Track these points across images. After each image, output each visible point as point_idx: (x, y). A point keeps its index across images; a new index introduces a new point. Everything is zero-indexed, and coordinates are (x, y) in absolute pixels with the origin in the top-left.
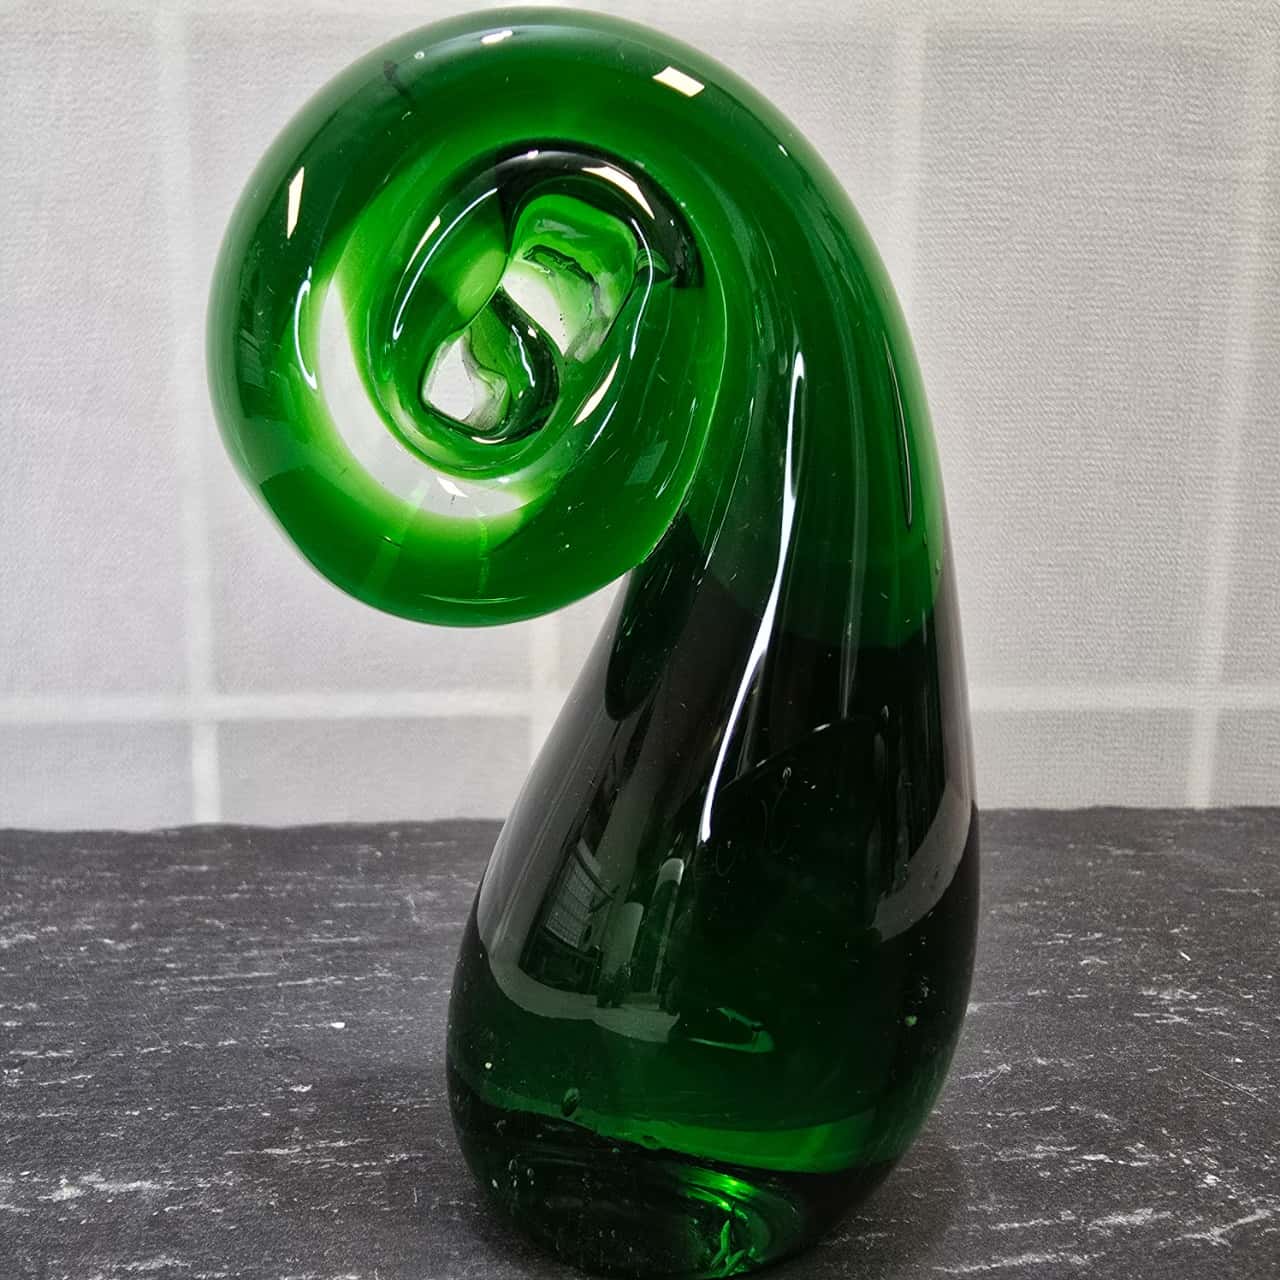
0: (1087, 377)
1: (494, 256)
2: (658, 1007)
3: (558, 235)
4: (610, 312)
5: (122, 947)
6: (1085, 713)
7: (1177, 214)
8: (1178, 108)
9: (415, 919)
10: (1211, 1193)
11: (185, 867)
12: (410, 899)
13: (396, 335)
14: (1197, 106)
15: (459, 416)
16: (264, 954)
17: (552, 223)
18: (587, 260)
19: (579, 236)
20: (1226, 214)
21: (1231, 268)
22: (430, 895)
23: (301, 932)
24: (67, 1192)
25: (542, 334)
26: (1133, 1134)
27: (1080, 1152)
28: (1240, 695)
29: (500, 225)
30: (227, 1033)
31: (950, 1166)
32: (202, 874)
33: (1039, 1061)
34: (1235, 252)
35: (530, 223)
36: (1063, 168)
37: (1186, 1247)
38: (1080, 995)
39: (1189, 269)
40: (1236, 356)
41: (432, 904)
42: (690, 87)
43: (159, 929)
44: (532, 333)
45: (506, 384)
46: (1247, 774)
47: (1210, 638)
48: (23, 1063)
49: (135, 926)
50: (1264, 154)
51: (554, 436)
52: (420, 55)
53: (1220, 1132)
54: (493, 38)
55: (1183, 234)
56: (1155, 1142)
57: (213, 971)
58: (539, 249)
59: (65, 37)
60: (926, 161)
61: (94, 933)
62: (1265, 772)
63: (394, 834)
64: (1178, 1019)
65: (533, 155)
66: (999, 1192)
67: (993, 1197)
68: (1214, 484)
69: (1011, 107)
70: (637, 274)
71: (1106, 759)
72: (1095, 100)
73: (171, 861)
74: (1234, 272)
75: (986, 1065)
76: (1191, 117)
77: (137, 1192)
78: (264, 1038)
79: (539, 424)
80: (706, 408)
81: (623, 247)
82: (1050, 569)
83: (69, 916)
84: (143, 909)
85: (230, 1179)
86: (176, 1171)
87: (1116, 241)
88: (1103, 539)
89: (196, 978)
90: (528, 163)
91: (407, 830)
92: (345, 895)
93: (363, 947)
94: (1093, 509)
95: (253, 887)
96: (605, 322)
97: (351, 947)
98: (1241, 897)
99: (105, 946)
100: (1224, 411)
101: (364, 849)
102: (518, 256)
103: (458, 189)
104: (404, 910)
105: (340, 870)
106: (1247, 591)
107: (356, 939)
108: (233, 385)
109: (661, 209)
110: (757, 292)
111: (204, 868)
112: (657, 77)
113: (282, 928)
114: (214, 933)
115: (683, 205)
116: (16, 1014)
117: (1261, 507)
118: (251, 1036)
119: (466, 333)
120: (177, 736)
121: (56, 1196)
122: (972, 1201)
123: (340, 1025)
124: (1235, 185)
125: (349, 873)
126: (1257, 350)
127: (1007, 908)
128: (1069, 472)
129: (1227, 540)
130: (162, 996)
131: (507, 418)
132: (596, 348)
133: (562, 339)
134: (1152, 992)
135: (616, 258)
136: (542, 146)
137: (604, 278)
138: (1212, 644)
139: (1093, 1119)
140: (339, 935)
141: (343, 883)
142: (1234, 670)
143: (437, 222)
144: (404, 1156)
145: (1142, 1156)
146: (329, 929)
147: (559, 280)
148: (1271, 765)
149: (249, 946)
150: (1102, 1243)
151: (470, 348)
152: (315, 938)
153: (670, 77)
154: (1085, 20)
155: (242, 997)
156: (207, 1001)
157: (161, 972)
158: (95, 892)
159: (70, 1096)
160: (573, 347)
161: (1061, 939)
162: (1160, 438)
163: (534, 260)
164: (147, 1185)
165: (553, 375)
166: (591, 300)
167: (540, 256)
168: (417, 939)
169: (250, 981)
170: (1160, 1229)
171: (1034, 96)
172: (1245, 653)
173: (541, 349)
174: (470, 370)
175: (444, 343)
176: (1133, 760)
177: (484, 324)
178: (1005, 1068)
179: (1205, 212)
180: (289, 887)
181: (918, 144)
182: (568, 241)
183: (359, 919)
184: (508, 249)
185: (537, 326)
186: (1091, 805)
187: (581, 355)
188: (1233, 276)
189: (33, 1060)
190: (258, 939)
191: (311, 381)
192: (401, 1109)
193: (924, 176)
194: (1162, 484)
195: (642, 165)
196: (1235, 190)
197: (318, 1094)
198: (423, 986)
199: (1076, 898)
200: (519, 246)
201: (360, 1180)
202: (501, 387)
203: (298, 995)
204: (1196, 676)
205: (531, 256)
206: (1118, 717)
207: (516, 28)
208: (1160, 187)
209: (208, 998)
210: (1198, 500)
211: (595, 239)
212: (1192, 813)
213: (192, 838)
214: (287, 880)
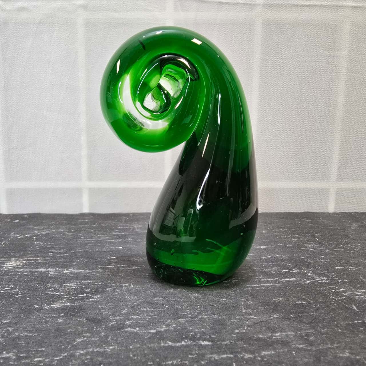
0: (302, 105)
1: (158, 76)
2: (188, 236)
3: (171, 72)
4: (181, 88)
5: (70, 234)
6: (302, 189)
7: (325, 65)
8: (325, 39)
9: (137, 230)
10: (309, 276)
11: (82, 220)
12: (136, 227)
13: (138, 93)
14: (330, 39)
15: (151, 109)
16: (103, 236)
17: (169, 70)
18: (177, 77)
19: (175, 72)
20: (337, 65)
21: (339, 78)
22: (140, 226)
23: (110, 232)
24: (66, 271)
25: (168, 92)
26: (294, 267)
27: (282, 270)
28: (341, 185)
29: (159, 70)
30: (96, 248)
31: (254, 271)
32: (86, 222)
33: (277, 256)
34: (339, 74)
35: (165, 70)
36: (296, 54)
37: (301, 284)
38: (290, 245)
39: (328, 78)
40: (340, 100)
41: (141, 228)
42: (199, 43)
43: (79, 231)
44: (165, 92)
45: (160, 102)
46: (343, 205)
47: (334, 170)
48: (53, 252)
49: (72, 231)
50: (347, 50)
51: (170, 112)
52: (144, 37)
53: (314, 267)
54: (159, 33)
55: (326, 70)
56: (299, 268)
57: (92, 238)
58: (167, 75)
59: (56, 24)
60: (262, 52)
61: (64, 232)
62: (348, 204)
63: (131, 215)
64: (311, 249)
65: (166, 56)
66: (262, 275)
67: (261, 276)
68: (334, 131)
69: (283, 39)
70: (187, 80)
71: (307, 200)
72: (304, 37)
73: (79, 219)
74: (339, 79)
75: (265, 256)
76: (328, 41)
77: (81, 272)
78: (104, 249)
79: (167, 110)
80: (201, 107)
81: (184, 74)
82: (293, 153)
83: (58, 229)
84: (74, 227)
85: (100, 270)
86: (89, 269)
87: (310, 72)
88: (306, 145)
89: (88, 239)
90: (165, 58)
91: (134, 214)
92: (120, 226)
93: (125, 235)
94: (304, 138)
95: (98, 224)
96: (180, 89)
97: (122, 235)
98: (335, 229)
99: (66, 234)
100: (337, 114)
101: (124, 218)
102: (163, 76)
103: (151, 62)
104: (134, 229)
105: (118, 221)
106: (343, 158)
107: (123, 233)
108: (106, 103)
109: (192, 67)
110: (211, 83)
111: (87, 221)
112: (192, 41)
113: (106, 232)
114: (91, 232)
115: (196, 66)
116: (49, 245)
117: (346, 137)
118: (102, 249)
119: (152, 92)
120: (79, 191)
121: (65, 272)
122: (257, 276)
123: (121, 248)
124: (340, 58)
125: (121, 222)
126: (345, 98)
127: (277, 230)
128: (298, 129)
129: (338, 146)
130: (81, 242)
131: (160, 109)
132: (179, 95)
133: (172, 93)
134: (307, 245)
135: (183, 76)
136: (168, 54)
137: (180, 81)
138: (334, 171)
139: (287, 265)
140: (119, 233)
141: (119, 224)
142: (340, 178)
143: (146, 70)
144: (136, 268)
145: (296, 270)
146: (117, 232)
147: (171, 81)
148: (349, 202)
149: (99, 234)
150: (283, 283)
151: (153, 95)
152: (114, 233)
153: (195, 41)
154: (302, 18)
155: (98, 243)
156: (91, 243)
157: (80, 238)
158: (62, 224)
159: (64, 257)
160: (174, 95)
161: (288, 236)
162: (321, 120)
163: (166, 77)
164: (83, 271)
165: (170, 101)
166: (178, 85)
167: (167, 76)
168: (137, 234)
169: (100, 240)
170: (296, 281)
171: (289, 36)
172: (343, 174)
173: (167, 95)
174: (152, 99)
175: (147, 94)
176: (314, 200)
177: (155, 90)
178: (269, 257)
179: (332, 64)
180: (107, 224)
181: (260, 48)
182: (173, 73)
183: (124, 230)
184: (161, 75)
185: (166, 90)
186: (304, 211)
187: (175, 96)
188: (339, 80)
189: (55, 252)
190: (101, 233)
191: (122, 102)
192: (135, 261)
193: (262, 56)
194: (321, 132)
195: (188, 58)
196: (340, 59)
197: (117, 258)
198: (139, 242)
199: (294, 229)
200: (163, 74)
201: (127, 271)
202: (159, 103)
203: (111, 243)
204: (330, 180)
205: (165, 76)
206: (310, 190)
207: (163, 31)
208: (321, 58)
209: (92, 243)
210: (331, 136)
211: (178, 73)
212: (329, 213)
213: (83, 215)
214: (106, 223)
